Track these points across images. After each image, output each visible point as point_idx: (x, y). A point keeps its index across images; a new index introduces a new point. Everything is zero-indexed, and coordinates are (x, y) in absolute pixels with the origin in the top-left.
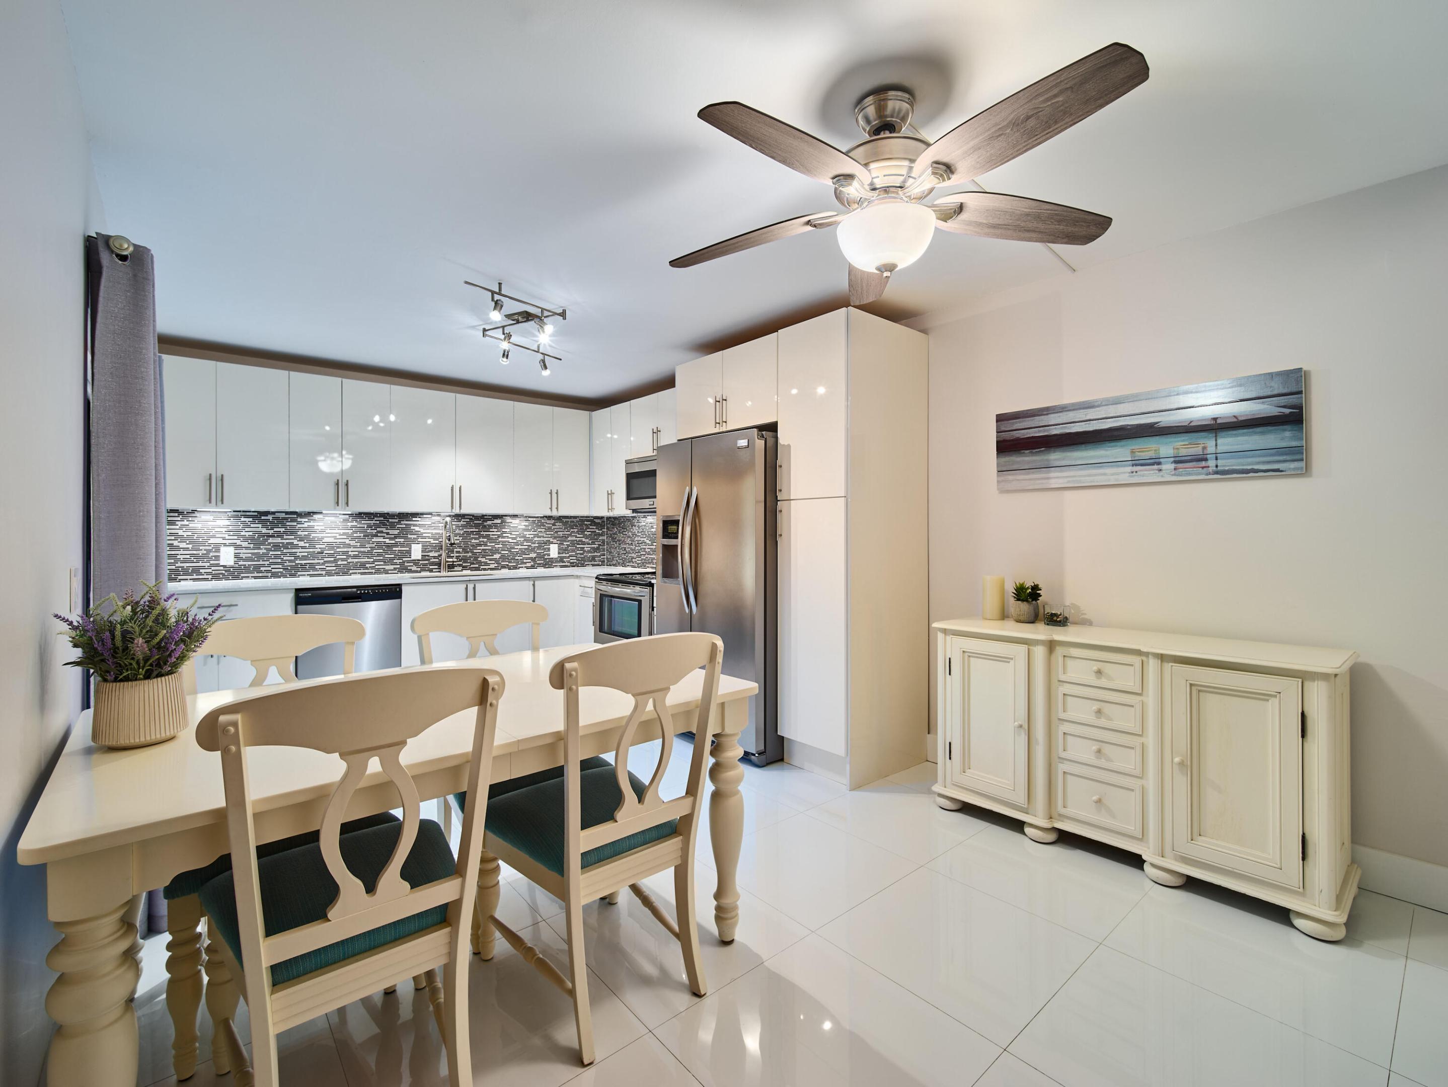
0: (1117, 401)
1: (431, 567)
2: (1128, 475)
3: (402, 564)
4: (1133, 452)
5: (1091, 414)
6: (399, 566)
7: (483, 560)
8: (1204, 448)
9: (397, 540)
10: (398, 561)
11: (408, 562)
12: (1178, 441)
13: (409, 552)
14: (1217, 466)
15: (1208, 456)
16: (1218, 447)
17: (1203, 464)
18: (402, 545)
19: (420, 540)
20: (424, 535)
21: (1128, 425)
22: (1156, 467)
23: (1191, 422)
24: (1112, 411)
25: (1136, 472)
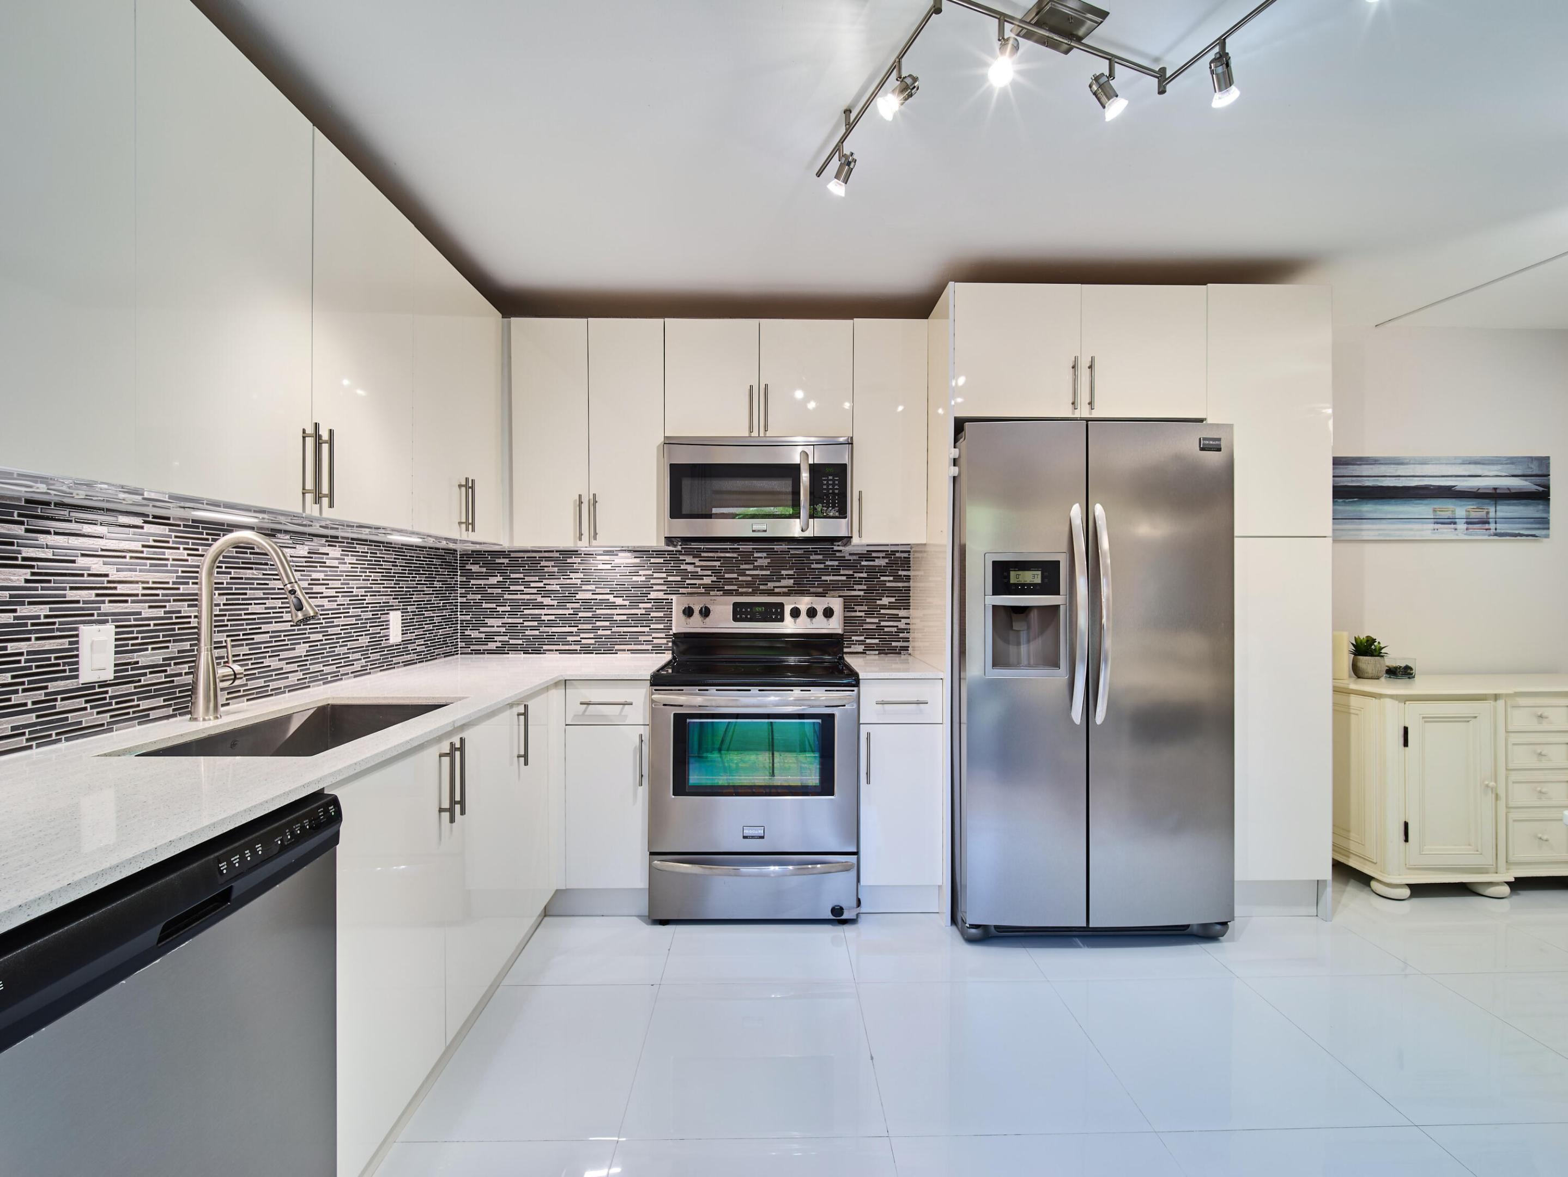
0: (1424, 462)
1: (144, 704)
2: (1430, 531)
3: (44, 707)
4: (1435, 511)
5: (1401, 470)
6: (32, 718)
7: (274, 663)
8: (1488, 513)
9: (23, 611)
10: (29, 699)
11: (68, 695)
12: (1469, 505)
13: (71, 657)
14: (1496, 529)
15: (1491, 520)
16: (1497, 513)
17: (1487, 526)
18: (44, 630)
19: (107, 607)
20: (121, 589)
21: (1431, 486)
22: (1452, 526)
23: (1479, 489)
24: (1419, 470)
25: (1437, 530)
